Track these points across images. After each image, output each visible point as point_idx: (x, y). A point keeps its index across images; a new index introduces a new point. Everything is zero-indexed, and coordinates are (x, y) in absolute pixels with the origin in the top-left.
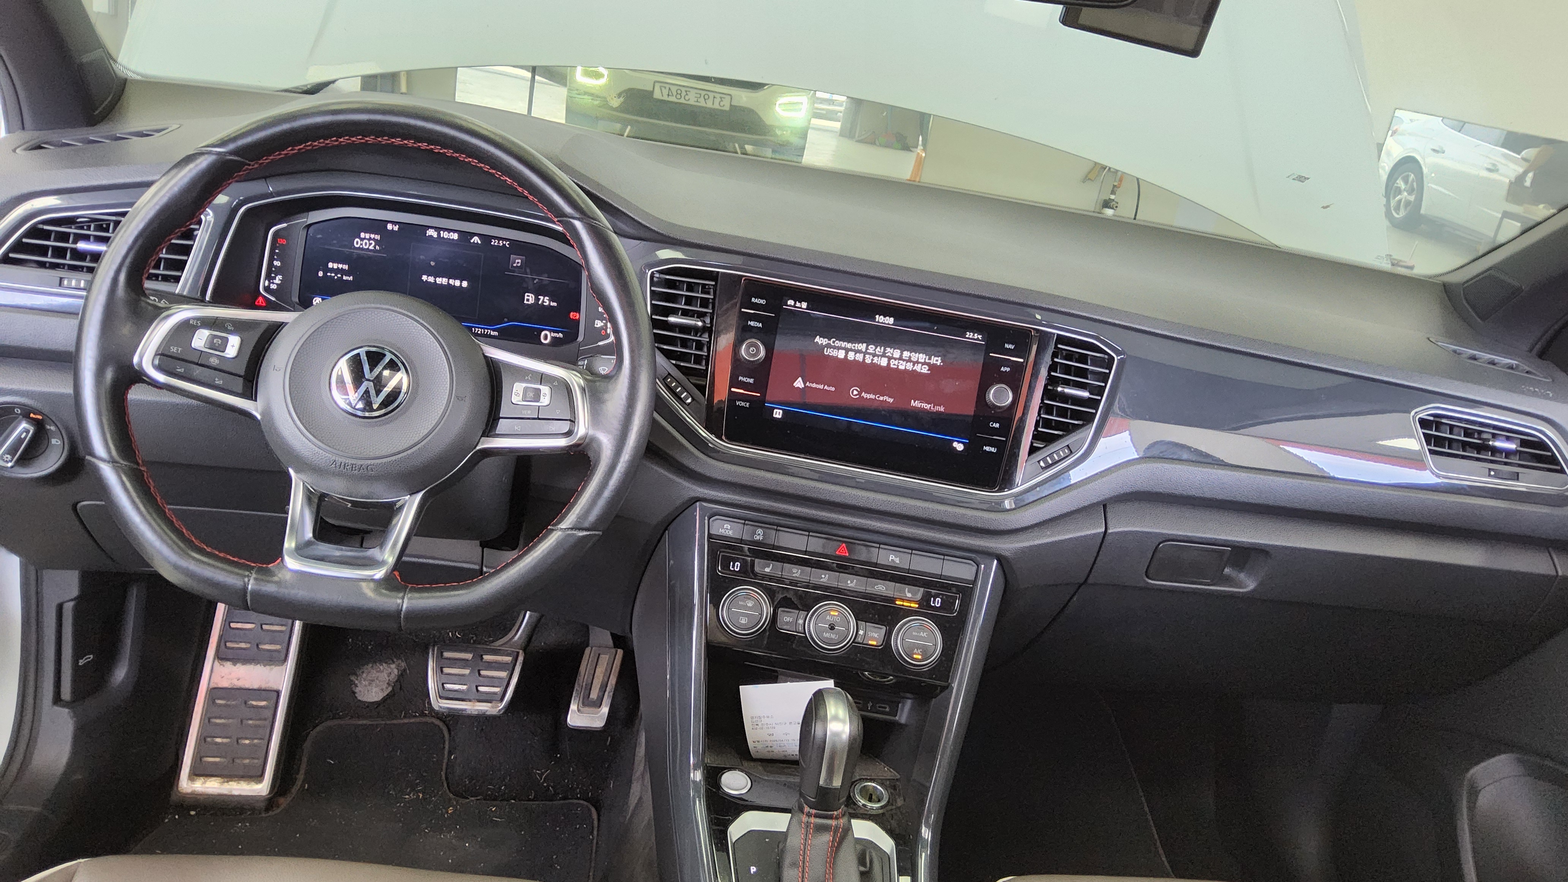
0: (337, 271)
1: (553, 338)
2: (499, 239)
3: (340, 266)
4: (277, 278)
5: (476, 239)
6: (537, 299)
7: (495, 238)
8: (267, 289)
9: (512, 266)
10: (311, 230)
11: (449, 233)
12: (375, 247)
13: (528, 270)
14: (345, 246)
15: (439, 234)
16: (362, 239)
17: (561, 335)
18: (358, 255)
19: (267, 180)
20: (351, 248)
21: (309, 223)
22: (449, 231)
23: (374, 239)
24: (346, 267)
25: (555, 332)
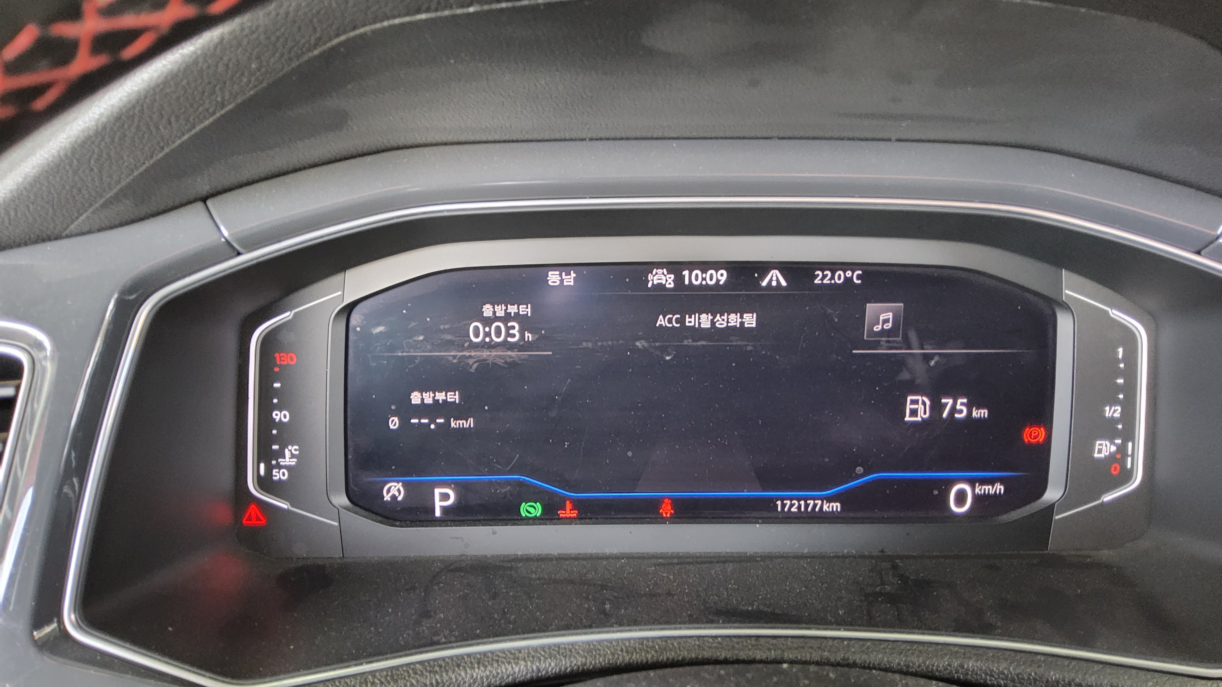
0: (437, 409)
1: (977, 499)
2: (834, 267)
3: (440, 396)
4: (287, 453)
5: (775, 277)
6: (937, 407)
7: (823, 266)
8: (265, 483)
9: (871, 330)
10: (356, 318)
11: (704, 271)
12: (522, 336)
13: (913, 336)
14: (448, 345)
15: (679, 279)
16: (488, 322)
17: (999, 488)
18: (483, 364)
19: (209, 203)
20: (462, 348)
21: (348, 300)
22: (704, 266)
23: (517, 317)
24: (453, 397)
25: (984, 481)
